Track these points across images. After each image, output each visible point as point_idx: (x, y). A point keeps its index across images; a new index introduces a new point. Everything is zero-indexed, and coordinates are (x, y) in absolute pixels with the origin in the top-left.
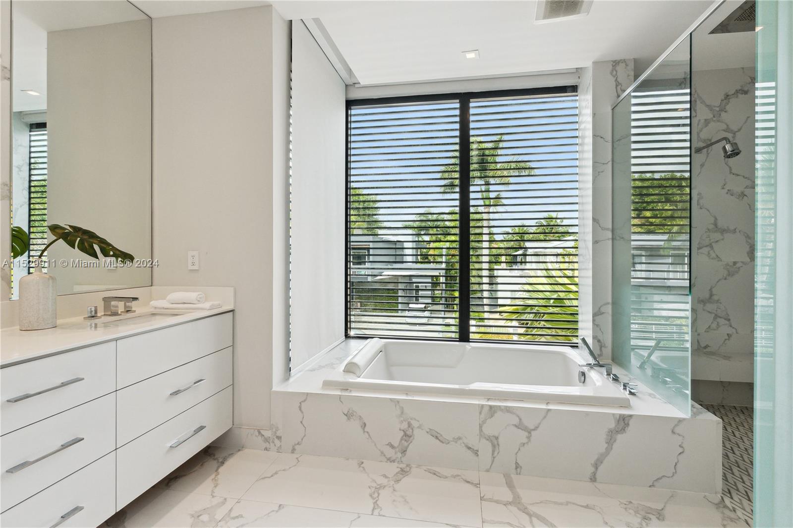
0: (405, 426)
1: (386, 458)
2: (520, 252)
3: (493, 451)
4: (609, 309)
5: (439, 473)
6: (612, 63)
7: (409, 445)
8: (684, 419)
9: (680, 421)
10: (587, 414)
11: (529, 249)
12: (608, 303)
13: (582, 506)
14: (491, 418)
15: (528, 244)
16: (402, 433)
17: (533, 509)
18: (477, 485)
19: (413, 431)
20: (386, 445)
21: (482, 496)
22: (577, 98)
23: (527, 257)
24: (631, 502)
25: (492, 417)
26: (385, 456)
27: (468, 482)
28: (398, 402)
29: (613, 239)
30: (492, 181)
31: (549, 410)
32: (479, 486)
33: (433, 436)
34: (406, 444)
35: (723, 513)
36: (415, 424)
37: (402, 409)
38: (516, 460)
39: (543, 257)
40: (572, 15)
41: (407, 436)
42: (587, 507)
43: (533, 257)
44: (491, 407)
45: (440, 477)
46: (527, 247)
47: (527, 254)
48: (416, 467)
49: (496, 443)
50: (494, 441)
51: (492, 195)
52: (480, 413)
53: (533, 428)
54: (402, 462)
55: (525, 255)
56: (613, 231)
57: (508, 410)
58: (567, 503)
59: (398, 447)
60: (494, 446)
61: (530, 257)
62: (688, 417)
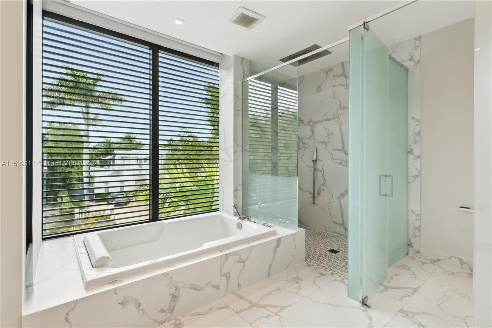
0: (173, 290)
1: (158, 322)
2: (109, 157)
3: (227, 282)
4: (240, 188)
5: (201, 312)
6: (241, 58)
7: (175, 304)
8: (296, 233)
9: (295, 234)
10: (267, 242)
11: (117, 155)
12: (240, 185)
13: (276, 290)
14: (226, 262)
15: (116, 152)
16: (171, 296)
17: (263, 303)
18: (227, 307)
19: (179, 292)
20: (158, 312)
21: (236, 311)
22: (219, 71)
23: (115, 161)
24: (288, 279)
25: (227, 260)
26: (157, 321)
27: (221, 308)
28: (167, 274)
29: (242, 151)
30: (91, 105)
31: (252, 246)
32: (228, 307)
33: (193, 289)
34: (174, 304)
35: (312, 268)
36: (180, 286)
37: (171, 278)
38: (238, 282)
39: (128, 161)
40: (244, 27)
41: (175, 297)
42: (278, 289)
43: (120, 161)
44: (226, 255)
45: (204, 314)
46: (116, 153)
47: (116, 158)
48: (183, 317)
49: (228, 276)
50: (227, 276)
51: (92, 116)
52: (221, 261)
53: (245, 260)
54: (171, 319)
55: (113, 160)
56: (242, 146)
57: (235, 253)
58: (271, 292)
59: (168, 309)
60: (228, 279)
61: (118, 161)
62: (297, 232)
